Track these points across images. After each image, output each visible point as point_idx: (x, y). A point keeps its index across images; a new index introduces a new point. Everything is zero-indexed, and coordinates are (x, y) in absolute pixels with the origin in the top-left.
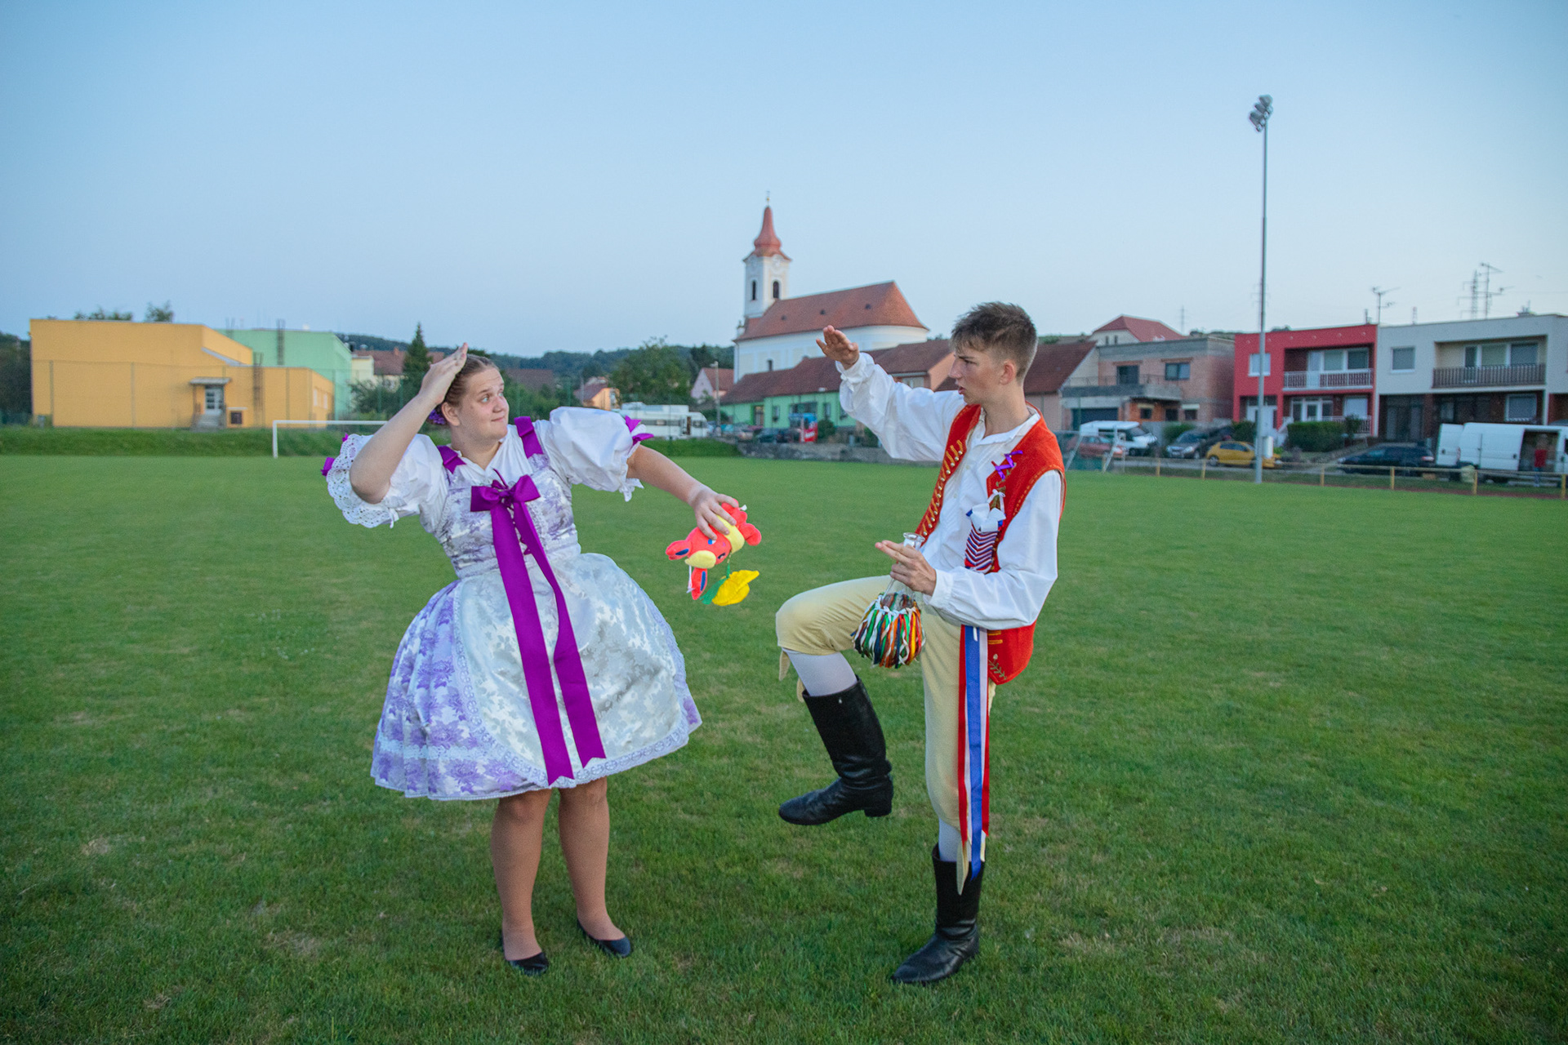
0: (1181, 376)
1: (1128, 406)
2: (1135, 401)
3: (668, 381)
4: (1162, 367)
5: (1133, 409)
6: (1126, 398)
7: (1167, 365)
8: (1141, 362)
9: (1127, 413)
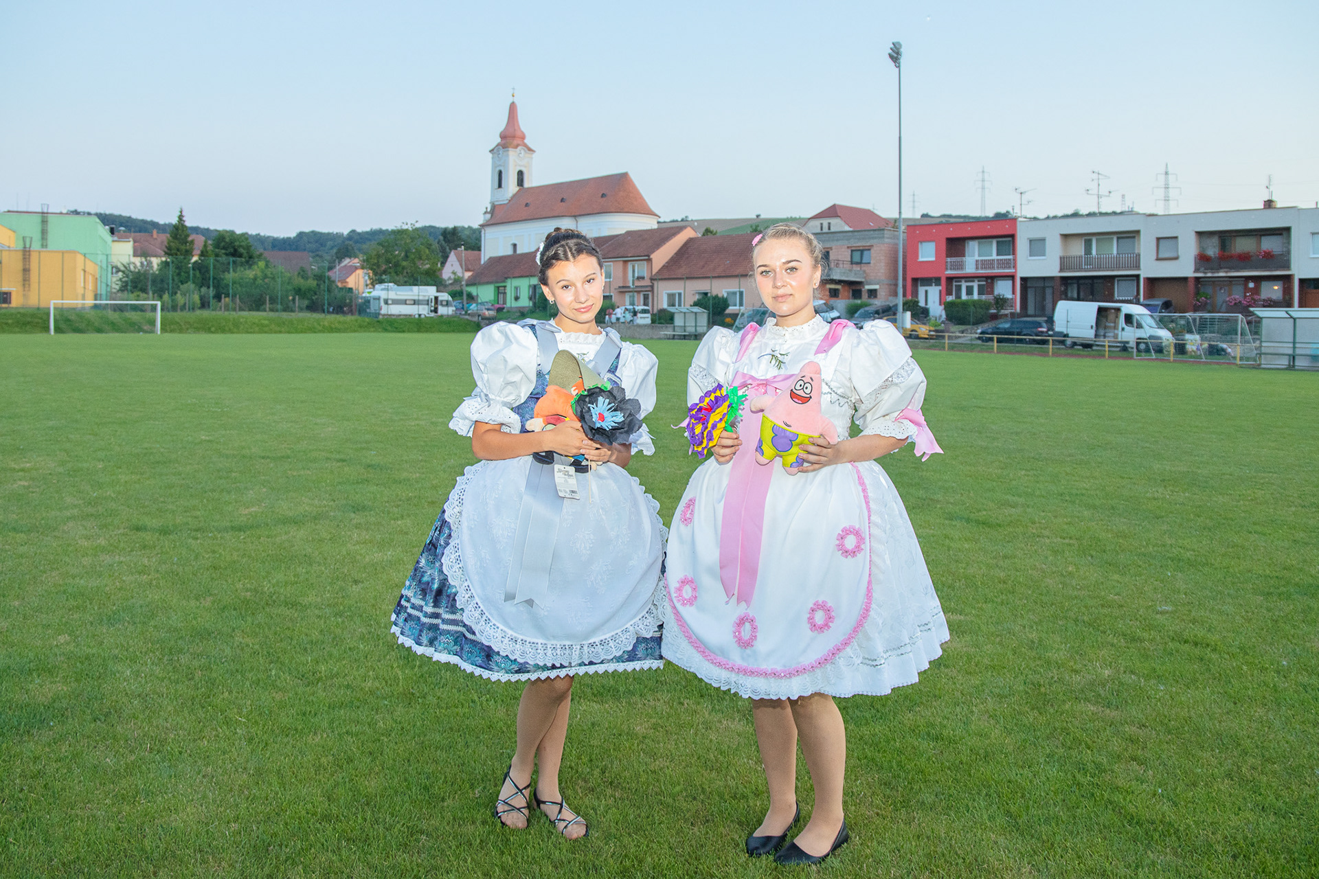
0: (864, 261)
3: (419, 263)
4: (848, 253)
7: (852, 251)
8: (831, 248)
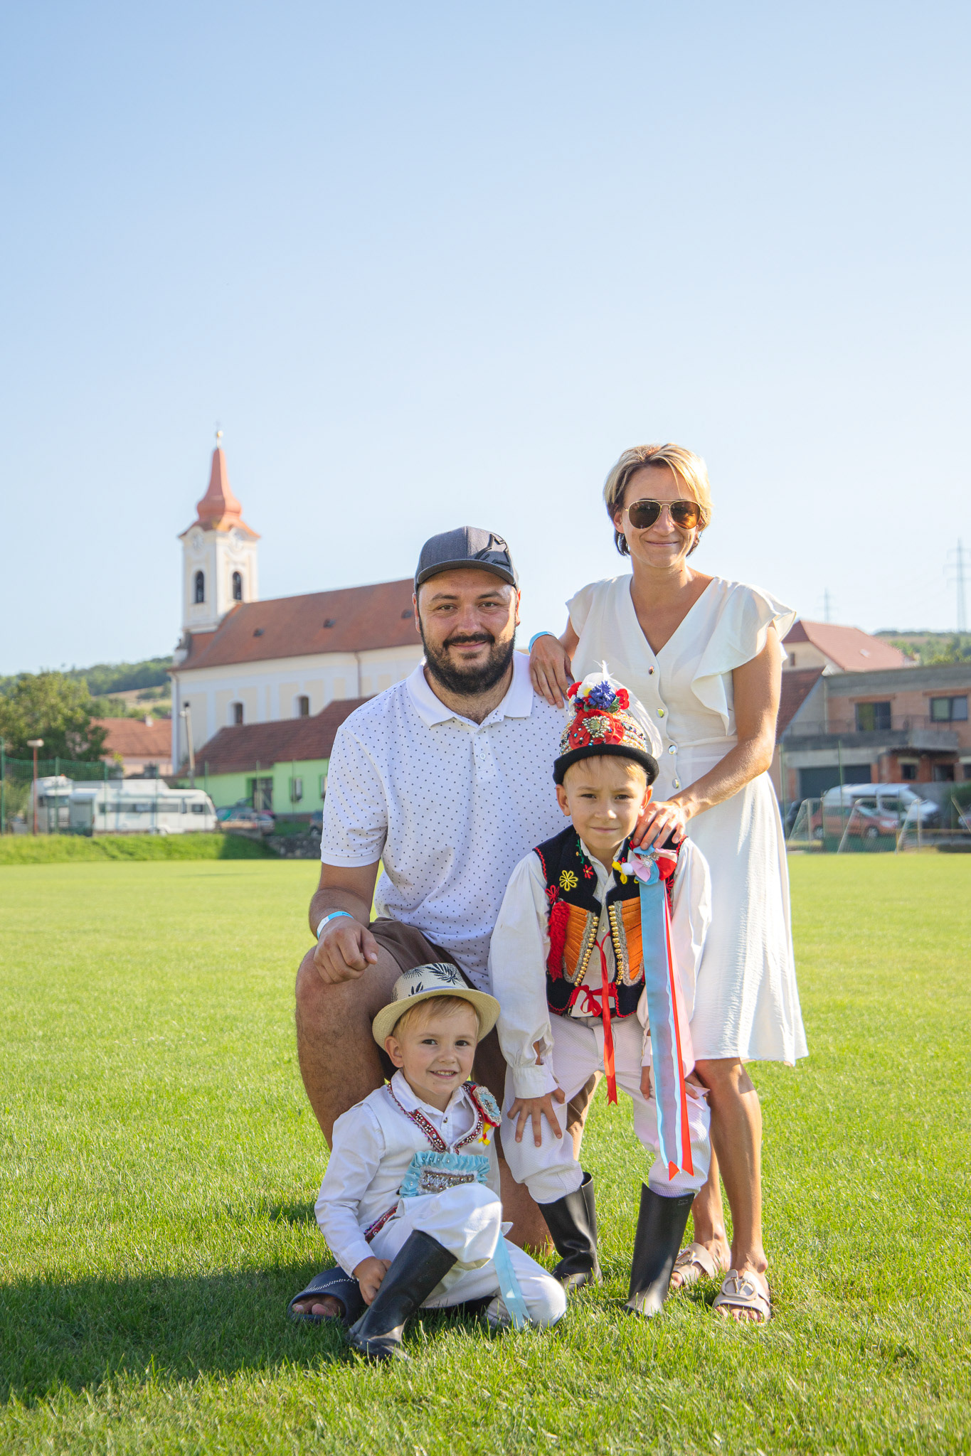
0: (957, 715)
1: (885, 760)
2: (895, 753)
4: (927, 703)
5: (893, 765)
6: (883, 750)
7: (933, 700)
8: (894, 698)
9: (885, 771)
